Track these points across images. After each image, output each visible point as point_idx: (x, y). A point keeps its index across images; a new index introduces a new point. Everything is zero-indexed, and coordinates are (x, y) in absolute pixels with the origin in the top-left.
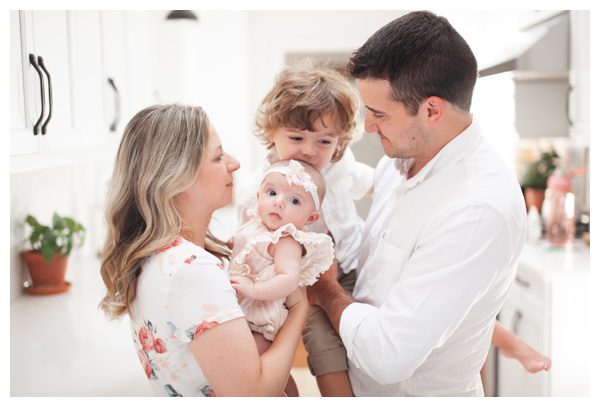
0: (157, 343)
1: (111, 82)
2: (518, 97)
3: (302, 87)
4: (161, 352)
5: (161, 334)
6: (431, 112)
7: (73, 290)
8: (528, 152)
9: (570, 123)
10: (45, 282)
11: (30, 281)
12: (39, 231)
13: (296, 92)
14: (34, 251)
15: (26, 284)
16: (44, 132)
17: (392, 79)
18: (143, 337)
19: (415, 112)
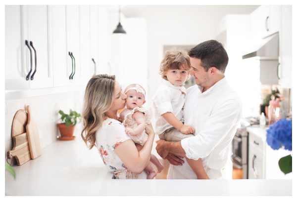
0: (105, 152)
1: (93, 60)
2: (261, 67)
3: (174, 56)
4: (106, 155)
5: (106, 149)
6: (212, 72)
7: (76, 139)
8: (268, 90)
9: (279, 79)
10: (66, 136)
11: (60, 135)
12: (64, 116)
13: (173, 58)
14: (62, 124)
15: (58, 137)
16: (72, 79)
17: (202, 59)
18: (101, 151)
19: (207, 71)
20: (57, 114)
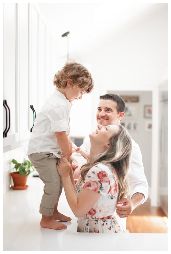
6: (121, 116)
10: (19, 185)
12: (17, 166)
15: (10, 186)
20: (10, 163)
